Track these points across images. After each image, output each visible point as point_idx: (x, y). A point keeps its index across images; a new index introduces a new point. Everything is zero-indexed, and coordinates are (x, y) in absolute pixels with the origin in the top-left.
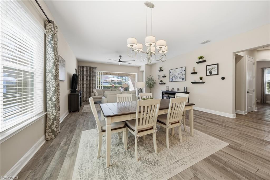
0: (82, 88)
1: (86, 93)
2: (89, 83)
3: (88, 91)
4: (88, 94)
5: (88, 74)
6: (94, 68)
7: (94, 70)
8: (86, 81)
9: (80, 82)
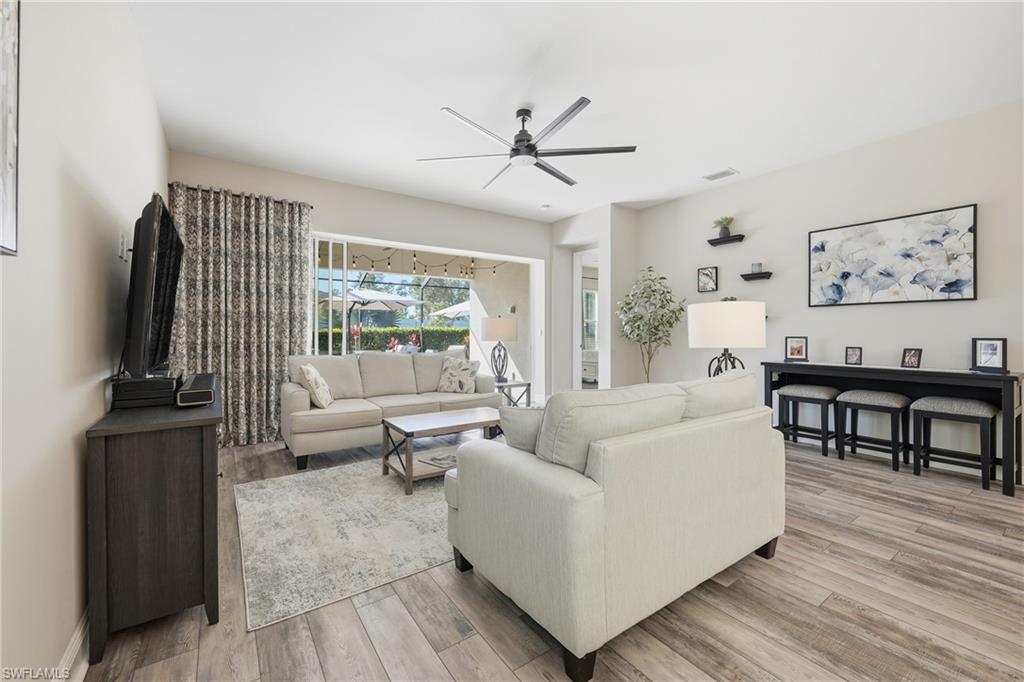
0: (205, 348)
1: (237, 385)
2: (254, 308)
3: (249, 372)
4: (248, 392)
5: (248, 247)
6: (292, 211)
7: (292, 221)
8: (236, 297)
9: (183, 305)
